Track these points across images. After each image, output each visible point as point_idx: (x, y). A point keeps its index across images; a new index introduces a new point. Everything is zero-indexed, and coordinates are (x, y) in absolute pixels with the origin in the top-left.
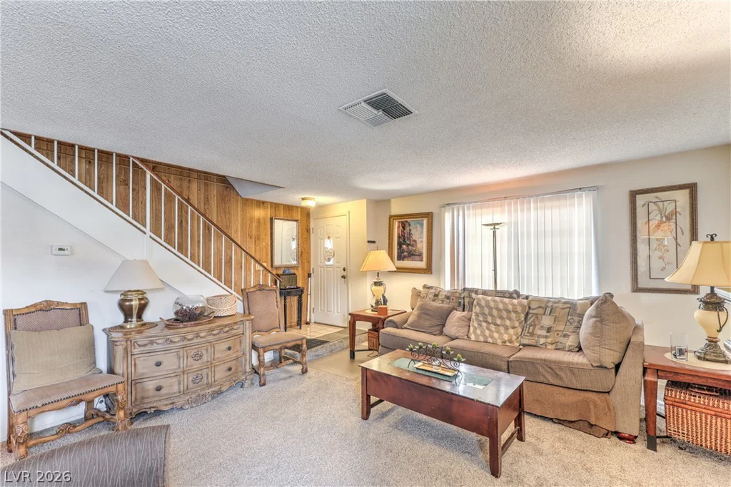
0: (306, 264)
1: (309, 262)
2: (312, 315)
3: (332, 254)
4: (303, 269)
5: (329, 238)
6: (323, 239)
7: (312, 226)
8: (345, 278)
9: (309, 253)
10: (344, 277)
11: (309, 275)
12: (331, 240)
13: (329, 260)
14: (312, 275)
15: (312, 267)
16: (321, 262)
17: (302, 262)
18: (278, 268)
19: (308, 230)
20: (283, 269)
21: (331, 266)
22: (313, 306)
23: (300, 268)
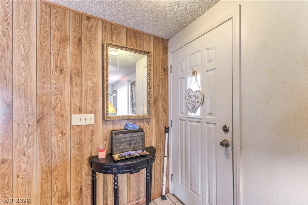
0: (162, 115)
1: (166, 112)
2: (171, 184)
3: (200, 100)
4: (158, 121)
5: (194, 73)
6: (185, 78)
7: (170, 62)
8: (227, 146)
9: (166, 100)
10: (225, 144)
11: (167, 130)
12: (199, 77)
13: (194, 110)
14: (171, 130)
15: (170, 118)
16: (182, 113)
17: (156, 112)
18: (114, 121)
19: (165, 70)
20: (125, 122)
21: (199, 120)
22: (171, 172)
23: (153, 121)
